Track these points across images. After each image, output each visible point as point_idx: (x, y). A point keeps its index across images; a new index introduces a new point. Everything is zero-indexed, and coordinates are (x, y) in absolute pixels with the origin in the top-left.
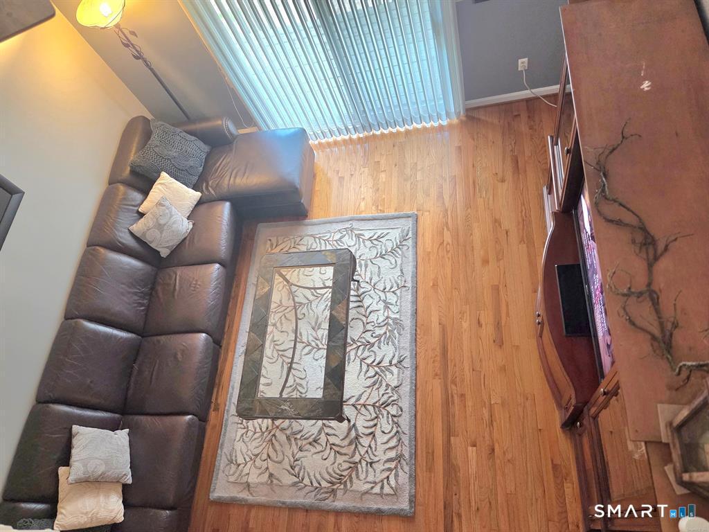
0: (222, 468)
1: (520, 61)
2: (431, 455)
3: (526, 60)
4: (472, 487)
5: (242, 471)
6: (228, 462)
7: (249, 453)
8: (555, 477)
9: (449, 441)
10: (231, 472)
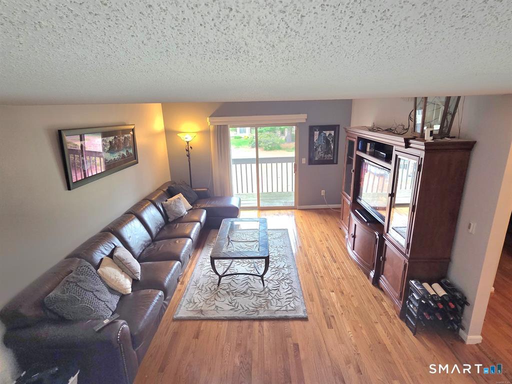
0: (183, 305)
1: (322, 191)
2: (310, 295)
3: (324, 191)
4: (336, 306)
5: (198, 305)
6: (187, 302)
7: (202, 298)
8: (377, 301)
9: (320, 291)
10: (190, 306)
